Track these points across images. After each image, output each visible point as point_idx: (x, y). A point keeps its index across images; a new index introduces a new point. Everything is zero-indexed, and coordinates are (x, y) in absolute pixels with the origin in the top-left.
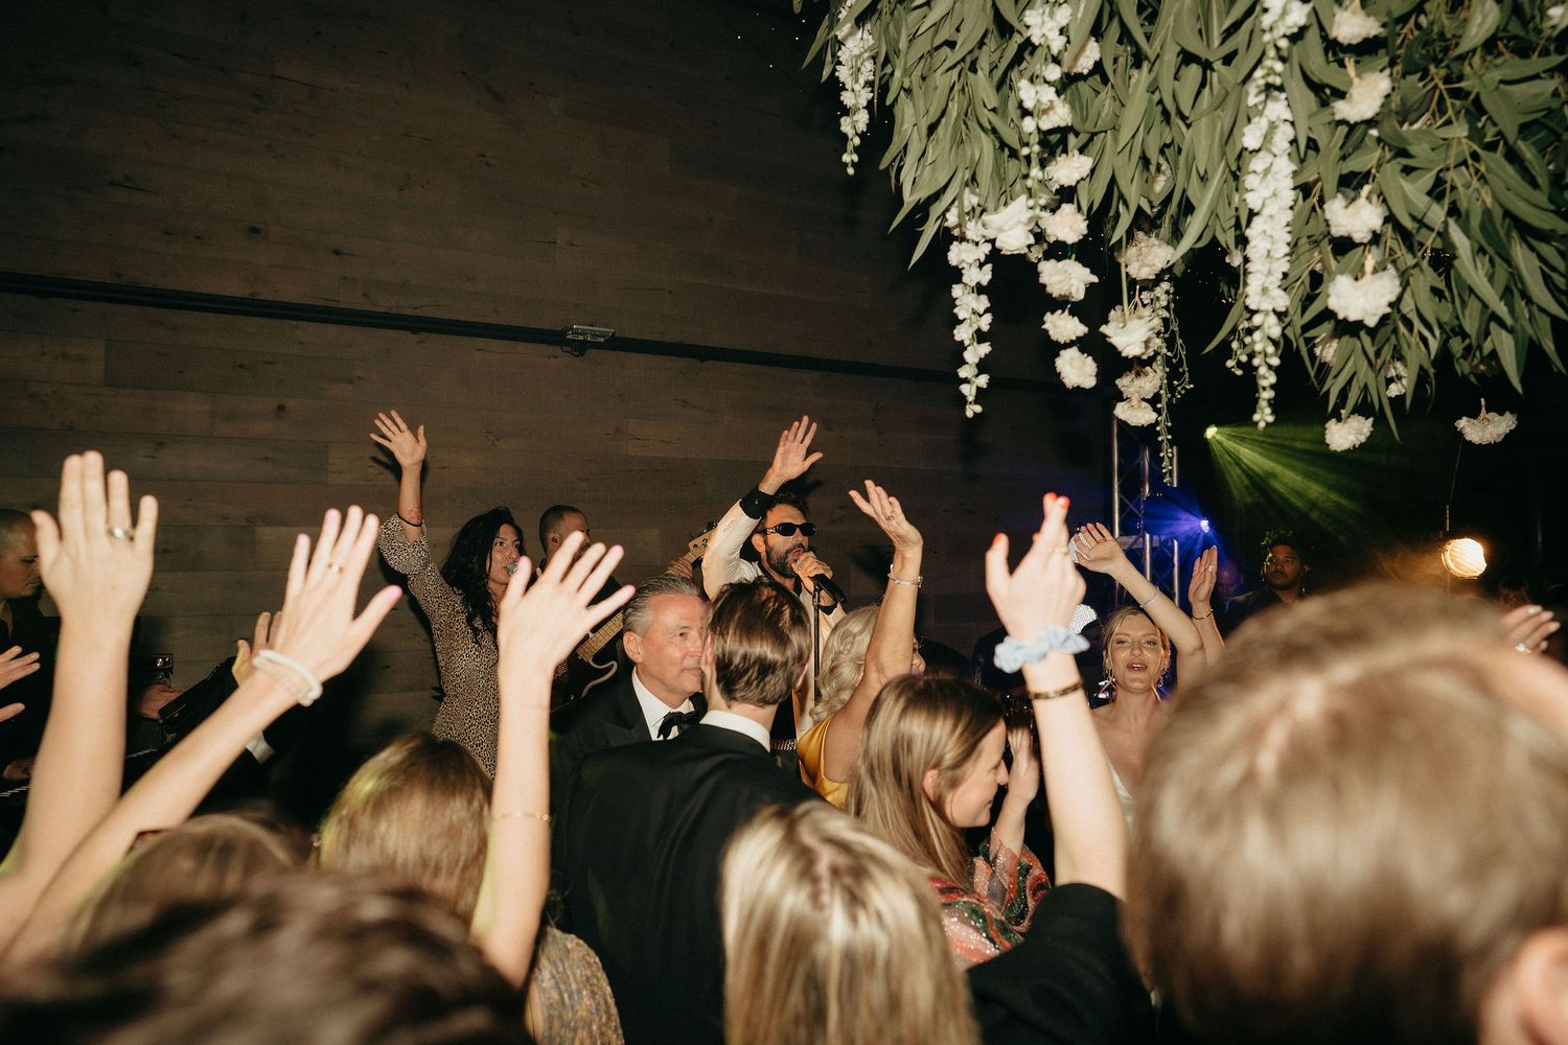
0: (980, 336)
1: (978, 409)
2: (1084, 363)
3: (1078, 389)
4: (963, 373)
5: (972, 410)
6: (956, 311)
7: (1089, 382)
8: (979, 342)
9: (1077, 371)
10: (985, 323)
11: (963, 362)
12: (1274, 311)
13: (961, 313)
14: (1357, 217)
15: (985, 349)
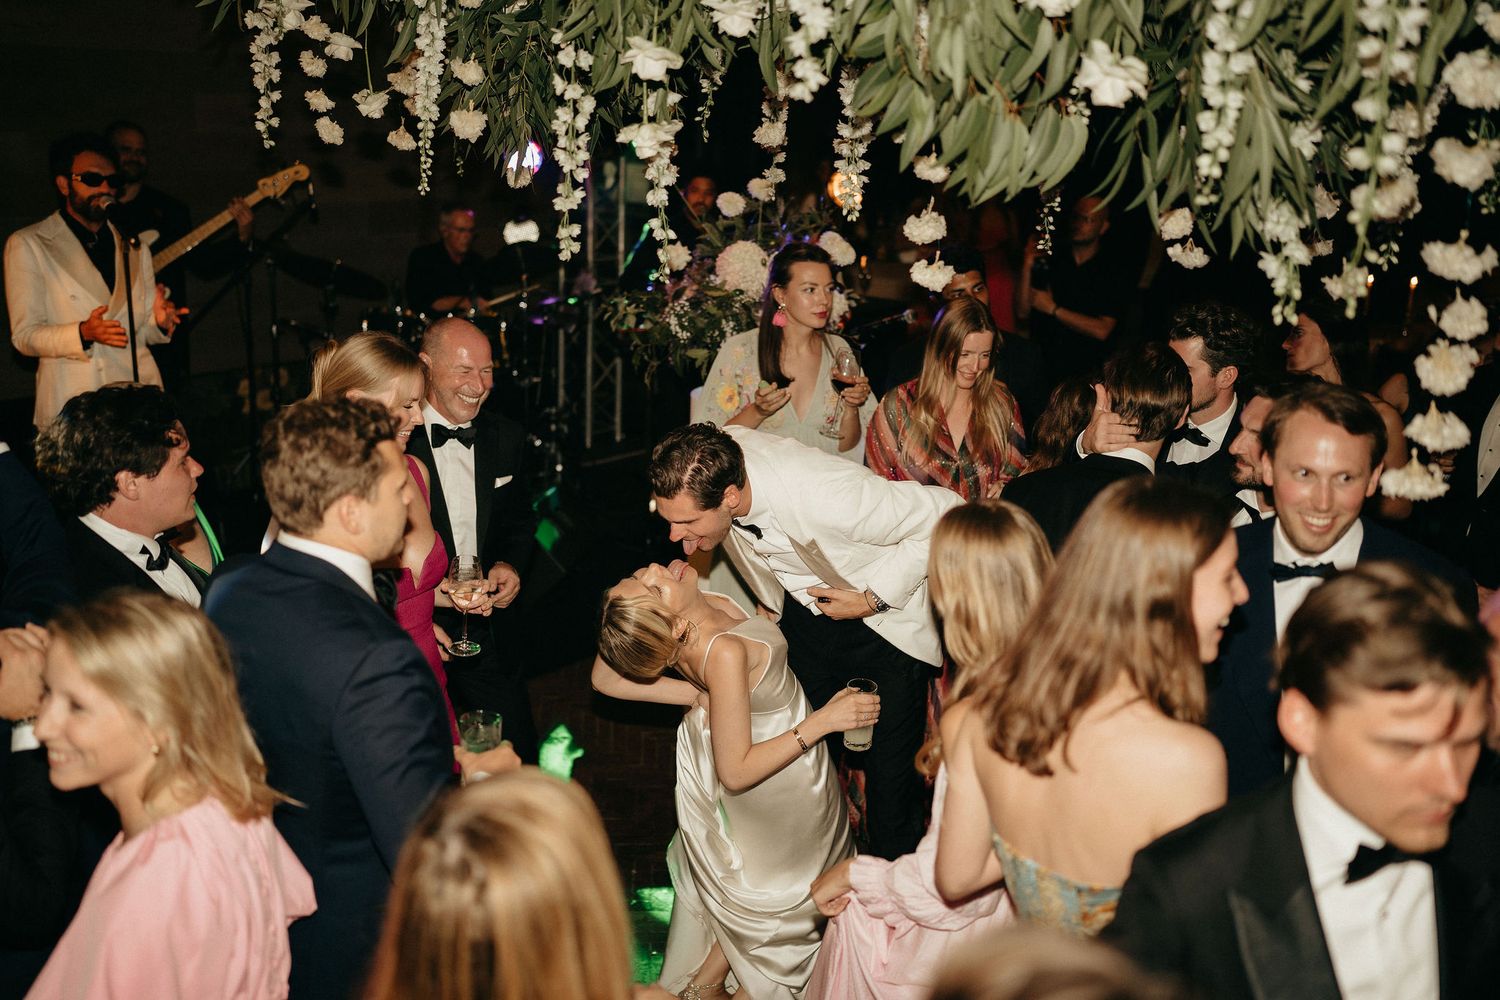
0: (271, 86)
1: (273, 143)
2: (333, 129)
3: (333, 146)
4: (260, 115)
5: (269, 144)
6: (252, 65)
7: (339, 141)
8: (272, 91)
9: (330, 132)
10: (276, 76)
11: (259, 108)
12: (431, 120)
13: (256, 67)
14: (471, 73)
15: (276, 96)
